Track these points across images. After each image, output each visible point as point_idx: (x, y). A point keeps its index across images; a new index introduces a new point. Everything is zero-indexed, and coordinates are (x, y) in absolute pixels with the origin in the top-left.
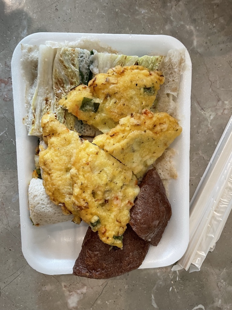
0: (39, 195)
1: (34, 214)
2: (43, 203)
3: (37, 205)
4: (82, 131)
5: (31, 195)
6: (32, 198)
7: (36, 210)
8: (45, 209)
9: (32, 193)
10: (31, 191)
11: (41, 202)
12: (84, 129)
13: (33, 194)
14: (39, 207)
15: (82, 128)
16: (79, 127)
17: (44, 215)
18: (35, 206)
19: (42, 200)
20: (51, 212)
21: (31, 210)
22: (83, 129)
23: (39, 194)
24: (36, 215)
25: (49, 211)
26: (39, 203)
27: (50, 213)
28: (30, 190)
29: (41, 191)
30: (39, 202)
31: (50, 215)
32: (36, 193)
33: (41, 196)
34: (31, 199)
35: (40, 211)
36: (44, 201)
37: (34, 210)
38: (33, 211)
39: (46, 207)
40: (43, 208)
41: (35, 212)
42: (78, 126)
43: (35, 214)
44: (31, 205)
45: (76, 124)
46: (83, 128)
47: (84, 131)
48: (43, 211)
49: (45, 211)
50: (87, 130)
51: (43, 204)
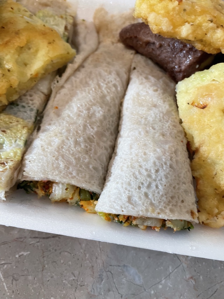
0: (129, 191)
1: (167, 211)
2: (146, 185)
3: (149, 199)
4: (29, 107)
5: (125, 208)
6: (133, 206)
7: (160, 202)
8: (159, 185)
9: (122, 207)
10: (117, 207)
11: (144, 190)
12: (28, 103)
13: (124, 204)
14: (154, 195)
15: (24, 107)
16: (22, 109)
17: (172, 188)
18: (152, 204)
19: (139, 188)
20: (168, 173)
21: (159, 213)
22: (26, 106)
23: (127, 192)
24: (170, 206)
25: (165, 175)
26: (146, 195)
27: (168, 175)
28: (115, 209)
29: (122, 187)
30: (143, 193)
31: (173, 176)
32: (124, 198)
33: (132, 188)
34: (133, 209)
35: (162, 196)
36: (142, 184)
37: (160, 207)
38: (161, 210)
39: (155, 180)
40: (157, 187)
41: (165, 207)
42: (20, 111)
43: (168, 208)
44: (147, 210)
45: (15, 114)
46: (24, 104)
47: (30, 105)
48: (164, 189)
49: (165, 184)
50: (32, 100)
51: (149, 186)
